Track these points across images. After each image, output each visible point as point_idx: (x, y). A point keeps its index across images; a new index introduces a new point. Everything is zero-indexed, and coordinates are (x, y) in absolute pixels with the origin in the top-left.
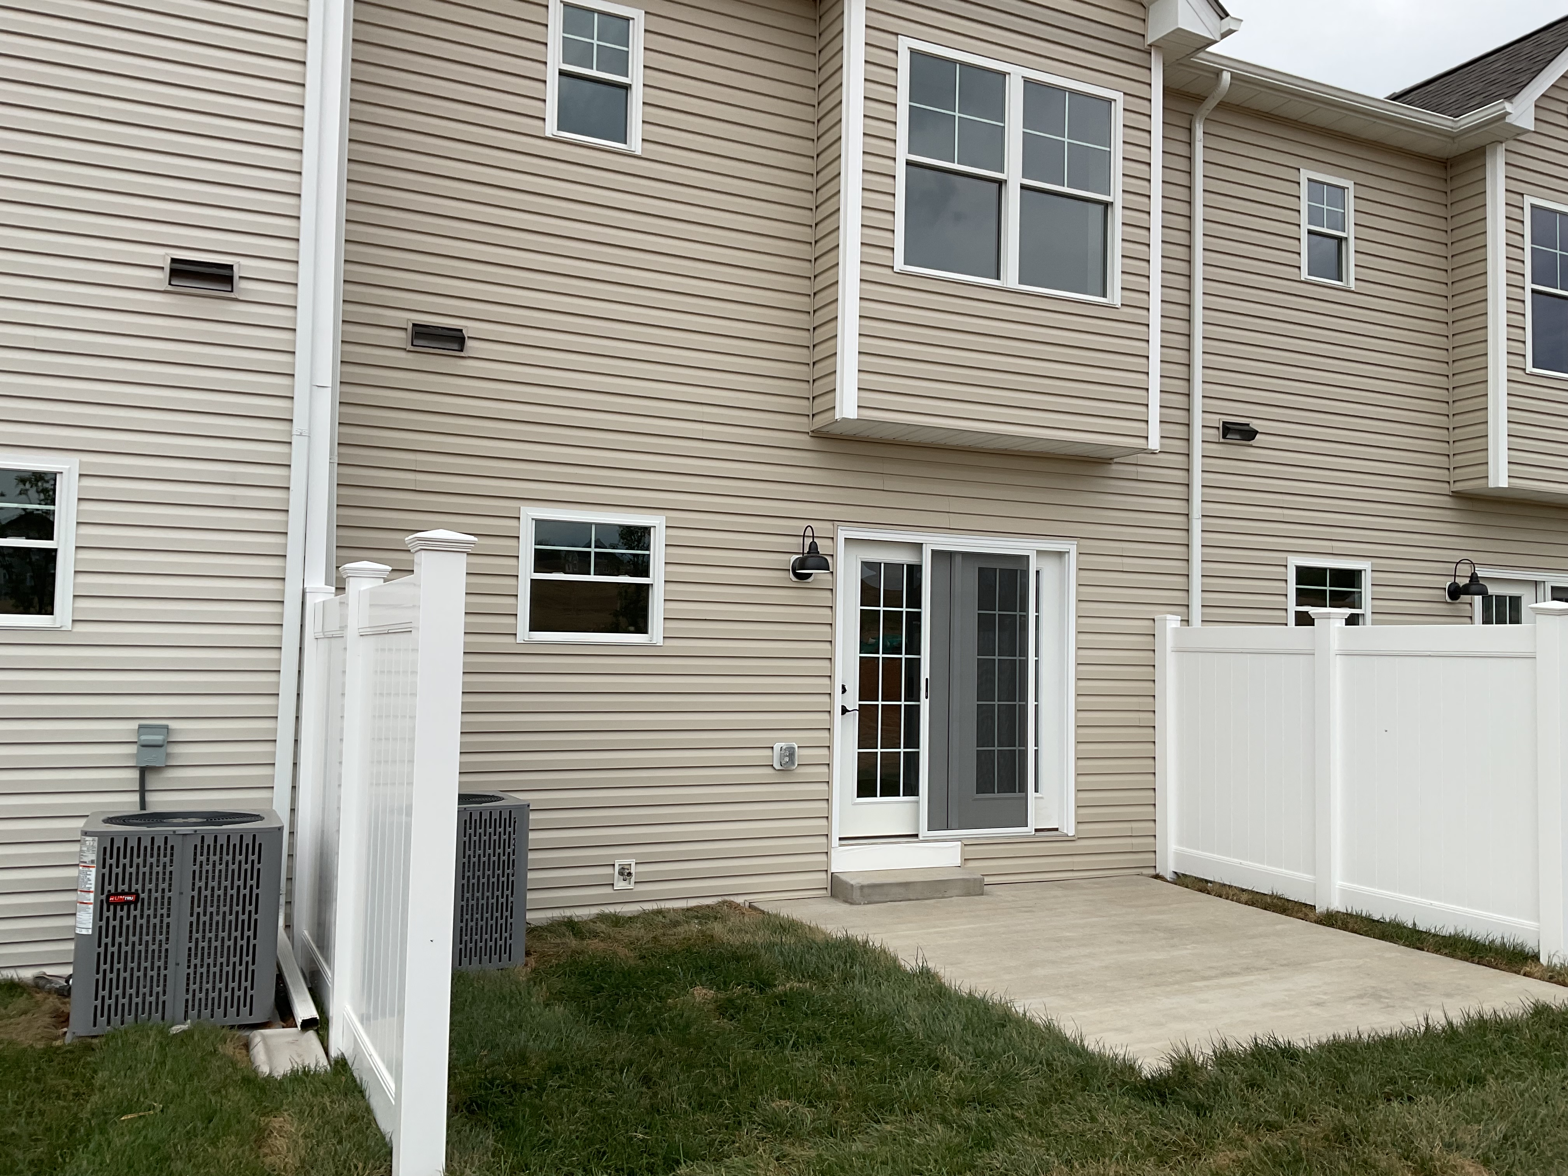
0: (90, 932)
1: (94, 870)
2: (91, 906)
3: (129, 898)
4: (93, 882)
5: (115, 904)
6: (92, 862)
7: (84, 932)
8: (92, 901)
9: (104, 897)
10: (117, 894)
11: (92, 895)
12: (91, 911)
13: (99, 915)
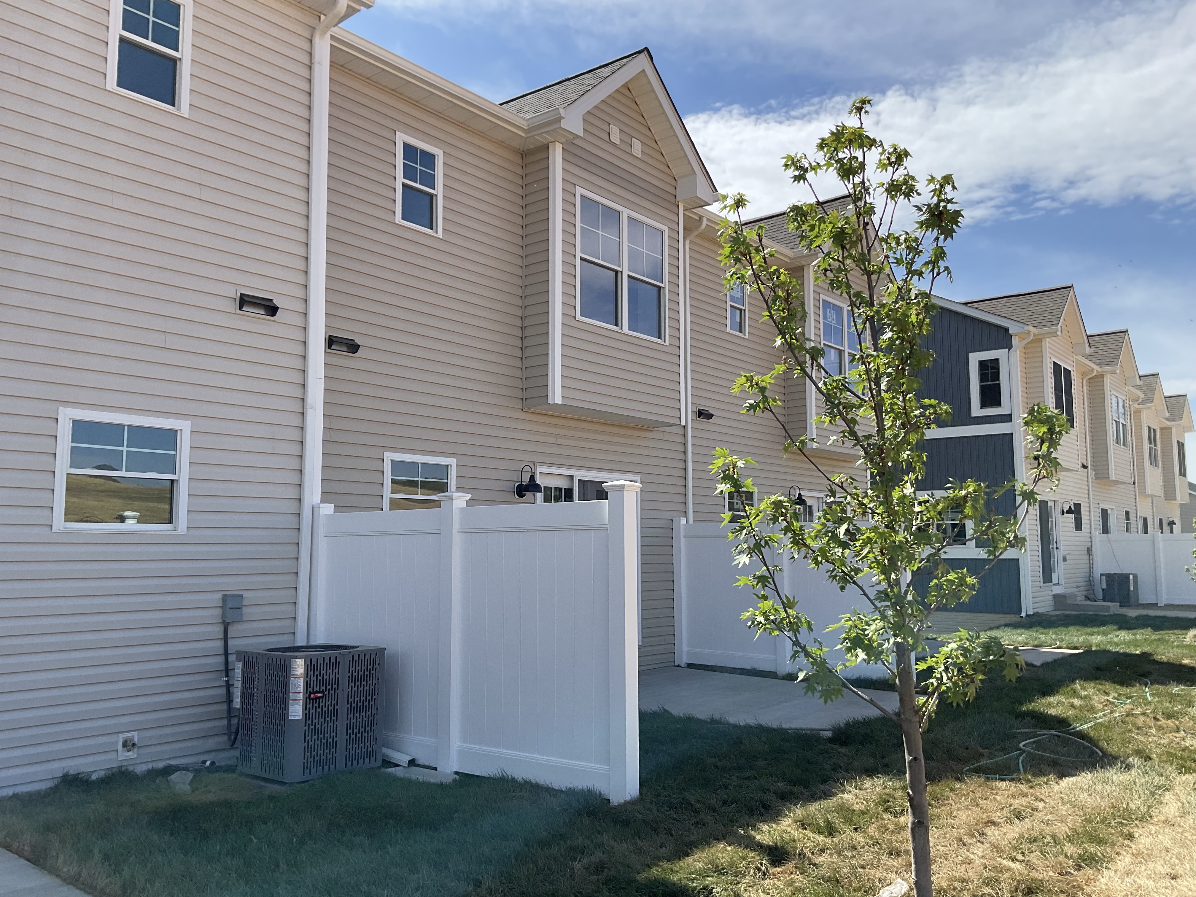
0: (301, 717)
1: (302, 679)
2: (301, 701)
3: (320, 695)
4: (302, 686)
5: (313, 699)
6: (301, 674)
7: (297, 718)
8: (302, 698)
9: (307, 695)
10: (314, 693)
11: (301, 695)
12: (301, 704)
13: (305, 708)
